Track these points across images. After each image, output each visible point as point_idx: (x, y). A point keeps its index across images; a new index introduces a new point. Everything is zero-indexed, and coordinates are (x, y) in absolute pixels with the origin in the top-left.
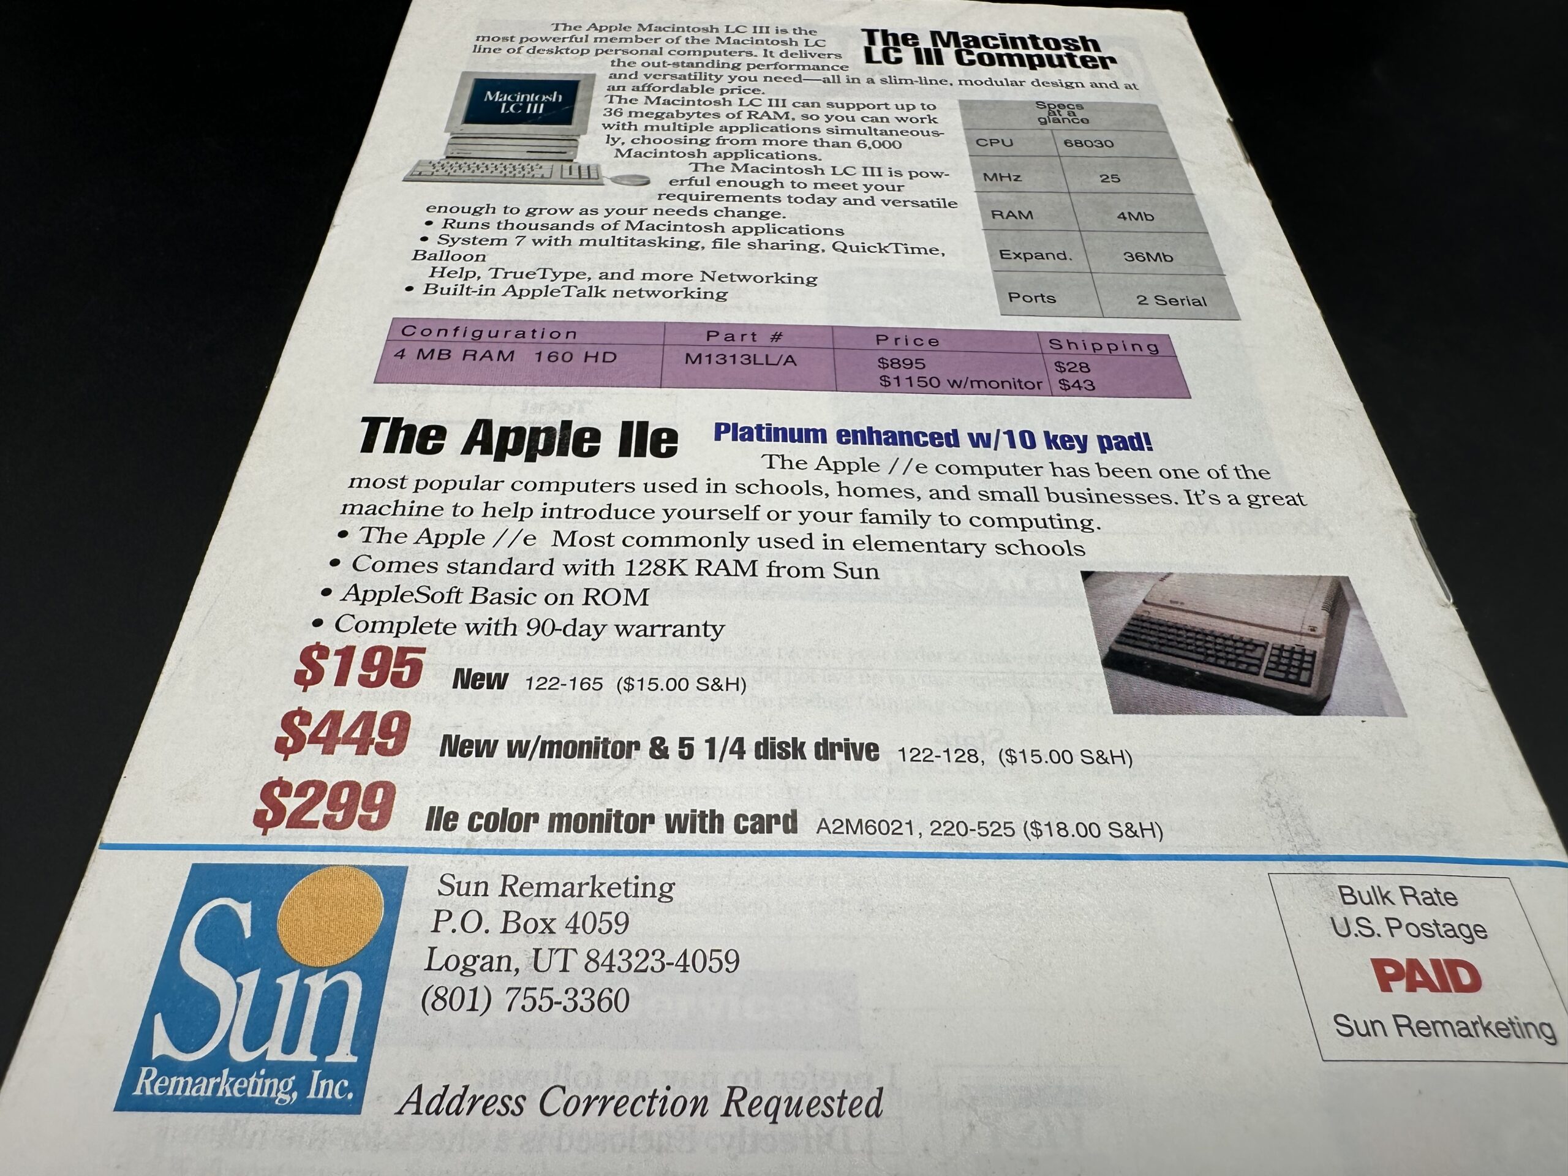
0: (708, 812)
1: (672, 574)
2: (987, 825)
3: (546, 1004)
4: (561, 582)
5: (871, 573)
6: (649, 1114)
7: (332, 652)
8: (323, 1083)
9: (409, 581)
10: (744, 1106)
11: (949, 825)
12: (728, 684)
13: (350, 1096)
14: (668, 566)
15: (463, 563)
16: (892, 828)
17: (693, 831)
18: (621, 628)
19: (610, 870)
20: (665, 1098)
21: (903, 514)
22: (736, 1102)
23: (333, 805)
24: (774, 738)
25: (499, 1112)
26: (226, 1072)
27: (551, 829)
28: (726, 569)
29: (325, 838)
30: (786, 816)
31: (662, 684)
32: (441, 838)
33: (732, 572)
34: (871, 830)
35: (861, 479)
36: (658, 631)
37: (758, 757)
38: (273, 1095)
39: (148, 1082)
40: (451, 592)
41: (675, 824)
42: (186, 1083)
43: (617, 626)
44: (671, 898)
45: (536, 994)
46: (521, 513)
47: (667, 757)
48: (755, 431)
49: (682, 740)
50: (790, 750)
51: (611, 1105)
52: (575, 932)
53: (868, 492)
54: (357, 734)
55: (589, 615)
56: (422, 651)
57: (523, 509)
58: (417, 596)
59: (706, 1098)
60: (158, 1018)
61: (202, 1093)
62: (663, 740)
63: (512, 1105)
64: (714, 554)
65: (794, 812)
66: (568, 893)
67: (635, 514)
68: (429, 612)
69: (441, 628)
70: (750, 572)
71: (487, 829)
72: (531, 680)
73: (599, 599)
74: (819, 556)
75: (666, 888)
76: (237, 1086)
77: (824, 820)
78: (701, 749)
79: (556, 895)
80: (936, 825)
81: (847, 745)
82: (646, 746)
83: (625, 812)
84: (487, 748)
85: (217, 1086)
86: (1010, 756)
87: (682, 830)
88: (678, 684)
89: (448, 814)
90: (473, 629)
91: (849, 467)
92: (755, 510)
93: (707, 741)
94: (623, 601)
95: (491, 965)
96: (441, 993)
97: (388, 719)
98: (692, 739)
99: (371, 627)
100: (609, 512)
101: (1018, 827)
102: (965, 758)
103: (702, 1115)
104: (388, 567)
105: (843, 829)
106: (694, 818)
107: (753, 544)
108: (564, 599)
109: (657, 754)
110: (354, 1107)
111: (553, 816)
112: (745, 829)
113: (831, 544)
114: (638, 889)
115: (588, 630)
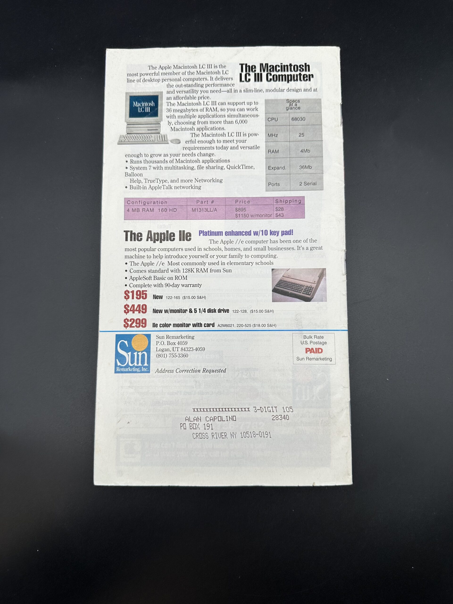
0: (199, 323)
1: (191, 272)
2: (246, 325)
3: (175, 356)
4: (171, 274)
5: (230, 271)
6: (192, 372)
7: (130, 292)
8: (144, 369)
9: (141, 275)
10: (206, 371)
11: (240, 325)
12: (203, 297)
13: (148, 370)
14: (191, 270)
15: (151, 270)
16: (230, 326)
17: (197, 327)
18: (183, 285)
19: (184, 334)
20: (194, 370)
21: (238, 255)
22: (205, 371)
23: (136, 323)
24: (211, 309)
25: (170, 372)
26: (129, 367)
27: (173, 327)
28: (202, 271)
29: (136, 329)
30: (213, 324)
31: (191, 298)
32: (155, 329)
33: (203, 272)
34: (227, 326)
35: (229, 246)
36: (189, 286)
37: (208, 312)
38: (137, 370)
39: (118, 369)
40: (150, 277)
41: (194, 325)
42: (124, 369)
43: (182, 285)
44: (194, 339)
45: (174, 355)
46: (161, 257)
47: (192, 313)
48: (208, 233)
49: (195, 309)
50: (214, 311)
51: (186, 371)
52: (179, 345)
53: (231, 249)
54: (138, 309)
55: (177, 282)
56: (146, 291)
57: (161, 256)
58: (143, 278)
59: (200, 370)
60: (117, 360)
61: (126, 371)
62: (191, 309)
63: (172, 371)
64: (199, 267)
65: (214, 323)
66: (177, 338)
67: (184, 257)
68: (147, 282)
69: (149, 286)
70: (207, 271)
71: (163, 327)
72: (167, 297)
73: (178, 278)
74: (220, 267)
75: (193, 337)
76: (131, 369)
77: (219, 324)
78: (198, 311)
79: (175, 338)
80: (238, 325)
81: (224, 310)
82: (188, 310)
83: (186, 323)
84: (161, 311)
85: (128, 369)
86: (252, 311)
87: (195, 327)
88: (193, 297)
89: (156, 324)
90: (155, 286)
91: (227, 242)
92: (208, 255)
93: (199, 309)
94: (182, 279)
95: (166, 350)
96: (159, 355)
97: (143, 306)
98: (196, 309)
99: (136, 286)
100: (178, 256)
101: (252, 325)
102: (244, 312)
103: (200, 372)
104: (137, 271)
105: (222, 326)
106: (197, 324)
107: (207, 264)
108: (171, 278)
109: (190, 312)
110: (149, 372)
111: (173, 324)
112: (206, 326)
113: (223, 264)
114: (189, 337)
115: (176, 286)
